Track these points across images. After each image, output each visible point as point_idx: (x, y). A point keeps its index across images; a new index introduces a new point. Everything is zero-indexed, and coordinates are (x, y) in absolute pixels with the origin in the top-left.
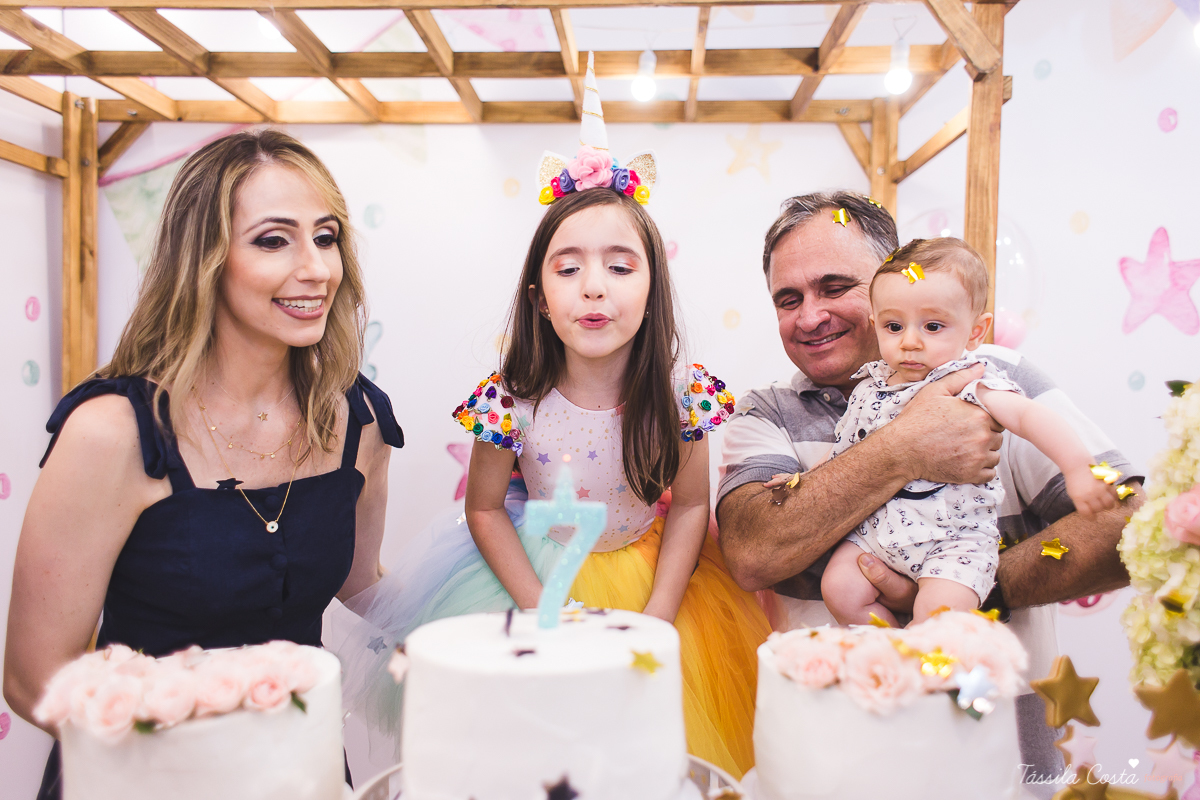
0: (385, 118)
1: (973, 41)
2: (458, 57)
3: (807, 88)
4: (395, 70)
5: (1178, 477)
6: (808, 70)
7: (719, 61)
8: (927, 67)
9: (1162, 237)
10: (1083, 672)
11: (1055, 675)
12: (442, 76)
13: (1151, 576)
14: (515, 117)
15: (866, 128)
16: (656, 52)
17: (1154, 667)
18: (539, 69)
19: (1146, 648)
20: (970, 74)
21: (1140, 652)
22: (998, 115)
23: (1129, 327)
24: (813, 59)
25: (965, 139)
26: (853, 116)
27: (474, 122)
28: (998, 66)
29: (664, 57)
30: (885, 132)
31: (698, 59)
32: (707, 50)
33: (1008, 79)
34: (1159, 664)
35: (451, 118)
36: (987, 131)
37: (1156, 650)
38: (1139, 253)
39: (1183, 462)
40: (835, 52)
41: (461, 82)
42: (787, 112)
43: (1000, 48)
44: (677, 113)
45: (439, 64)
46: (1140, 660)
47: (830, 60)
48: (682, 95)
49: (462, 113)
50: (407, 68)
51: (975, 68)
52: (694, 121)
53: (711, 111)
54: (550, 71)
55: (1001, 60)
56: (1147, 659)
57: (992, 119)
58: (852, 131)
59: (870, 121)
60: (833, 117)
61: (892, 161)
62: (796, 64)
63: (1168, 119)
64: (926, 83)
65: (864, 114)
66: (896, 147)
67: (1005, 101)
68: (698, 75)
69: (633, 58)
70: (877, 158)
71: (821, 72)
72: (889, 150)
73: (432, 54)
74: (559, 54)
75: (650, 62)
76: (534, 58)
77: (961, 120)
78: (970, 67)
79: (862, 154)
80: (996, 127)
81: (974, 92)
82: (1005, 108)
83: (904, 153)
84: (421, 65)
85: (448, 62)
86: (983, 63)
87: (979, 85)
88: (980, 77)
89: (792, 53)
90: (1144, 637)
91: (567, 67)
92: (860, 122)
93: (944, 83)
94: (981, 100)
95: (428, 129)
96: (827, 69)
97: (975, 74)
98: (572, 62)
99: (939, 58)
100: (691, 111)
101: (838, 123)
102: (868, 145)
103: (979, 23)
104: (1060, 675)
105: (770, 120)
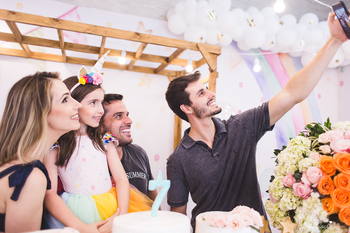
0: (32, 57)
2: (66, 43)
4: (44, 44)
6: (165, 62)
7: (144, 57)
12: (60, 48)
14: (77, 62)
16: (126, 52)
18: (91, 51)
20: (210, 70)
22: (215, 81)
24: (168, 60)
26: (172, 74)
27: (63, 62)
28: (216, 69)
29: (128, 53)
31: (138, 55)
32: (142, 54)
33: (218, 73)
35: (55, 60)
36: (213, 84)
42: (156, 71)
44: (127, 68)
45: (61, 45)
49: (60, 59)
50: (48, 44)
51: (211, 69)
52: (130, 70)
53: (136, 69)
54: (95, 52)
58: (171, 78)
59: (176, 76)
60: (167, 74)
63: (241, 85)
65: (175, 74)
67: (217, 77)
68: (137, 59)
69: (120, 52)
71: (169, 63)
73: (60, 42)
74: (100, 48)
75: (124, 54)
76: (90, 48)
78: (209, 67)
80: (215, 84)
81: (211, 75)
82: (217, 79)
85: (63, 45)
86: (213, 68)
87: (211, 73)
89: (162, 57)
91: (101, 52)
92: (173, 76)
94: (212, 77)
95: (47, 62)
97: (211, 70)
100: (130, 68)
101: (168, 76)
105: (151, 73)
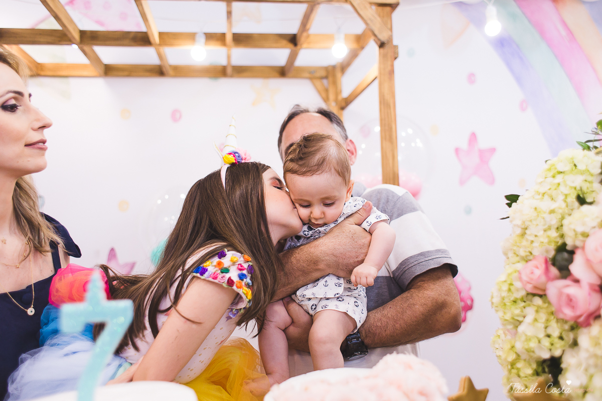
0: (42, 73)
1: (377, 26)
2: (83, 33)
3: (293, 57)
4: (42, 40)
5: (522, 253)
6: (291, 46)
7: (241, 39)
8: (354, 46)
9: (473, 137)
10: (478, 386)
11: (462, 391)
12: (73, 44)
13: (513, 318)
14: (126, 73)
15: (325, 81)
16: (206, 34)
17: (519, 376)
18: (135, 41)
19: (513, 364)
20: (377, 43)
21: (509, 367)
22: (392, 66)
23: (462, 182)
24: (293, 40)
25: (376, 83)
26: (319, 74)
27: (100, 76)
28: (390, 39)
29: (210, 37)
30: (335, 83)
31: (229, 38)
32: (234, 34)
33: (396, 47)
34: (522, 374)
35: (85, 73)
36: (388, 74)
37: (519, 365)
38: (464, 145)
39: (524, 243)
40: (305, 34)
41: (86, 48)
42: (282, 72)
43: (391, 29)
44: (221, 72)
45: (69, 36)
46: (510, 371)
47: (302, 39)
48: (224, 62)
49: (92, 71)
50: (50, 39)
51: (379, 40)
52: (232, 76)
53: (240, 71)
55: (392, 36)
56: (514, 371)
57: (389, 68)
58: (318, 83)
59: (326, 77)
60: (307, 75)
61: (340, 98)
62: (284, 42)
63: (471, 78)
64: (354, 55)
65: (323, 73)
66: (341, 91)
67: (396, 58)
68: (230, 47)
69: (192, 37)
70: (332, 96)
71: (298, 47)
72: (338, 92)
73: (65, 31)
74: (146, 33)
75: (201, 39)
76: (132, 35)
77: (373, 70)
78: (376, 39)
79: (324, 95)
80: (392, 72)
81: (380, 54)
82: (397, 63)
83: (345, 93)
84: (60, 37)
85: (77, 36)
86: (383, 37)
87: (382, 50)
88: (382, 45)
89: (282, 36)
90: (512, 357)
91: (152, 40)
92: (322, 78)
93: (364, 54)
94: (383, 57)
95: (71, 80)
96: (301, 45)
97: (379, 43)
98: (155, 38)
99: (360, 41)
100: (229, 71)
101: (312, 79)
102: (327, 91)
103: (379, 16)
104: (466, 390)
105: (274, 77)
